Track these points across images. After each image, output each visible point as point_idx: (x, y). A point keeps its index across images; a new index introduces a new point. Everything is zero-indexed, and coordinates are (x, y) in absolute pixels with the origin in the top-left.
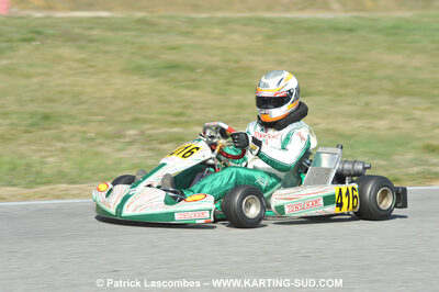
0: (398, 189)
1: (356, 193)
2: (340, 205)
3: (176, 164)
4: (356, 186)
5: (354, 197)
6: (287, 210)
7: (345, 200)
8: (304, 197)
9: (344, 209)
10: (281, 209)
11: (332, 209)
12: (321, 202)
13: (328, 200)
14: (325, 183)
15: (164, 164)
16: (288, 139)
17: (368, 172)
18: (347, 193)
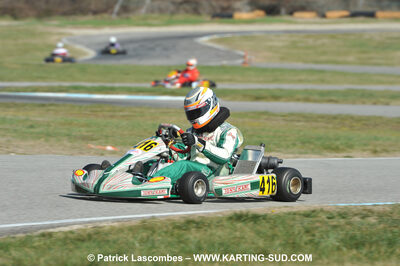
0: (305, 179)
1: (275, 181)
2: (263, 190)
3: (140, 155)
4: (274, 176)
5: (273, 184)
6: (224, 192)
7: (267, 186)
8: (236, 183)
9: (266, 193)
10: (219, 191)
11: (257, 193)
12: (249, 187)
13: (254, 185)
14: (251, 172)
15: (130, 155)
16: (222, 139)
17: (280, 165)
18: (268, 181)
